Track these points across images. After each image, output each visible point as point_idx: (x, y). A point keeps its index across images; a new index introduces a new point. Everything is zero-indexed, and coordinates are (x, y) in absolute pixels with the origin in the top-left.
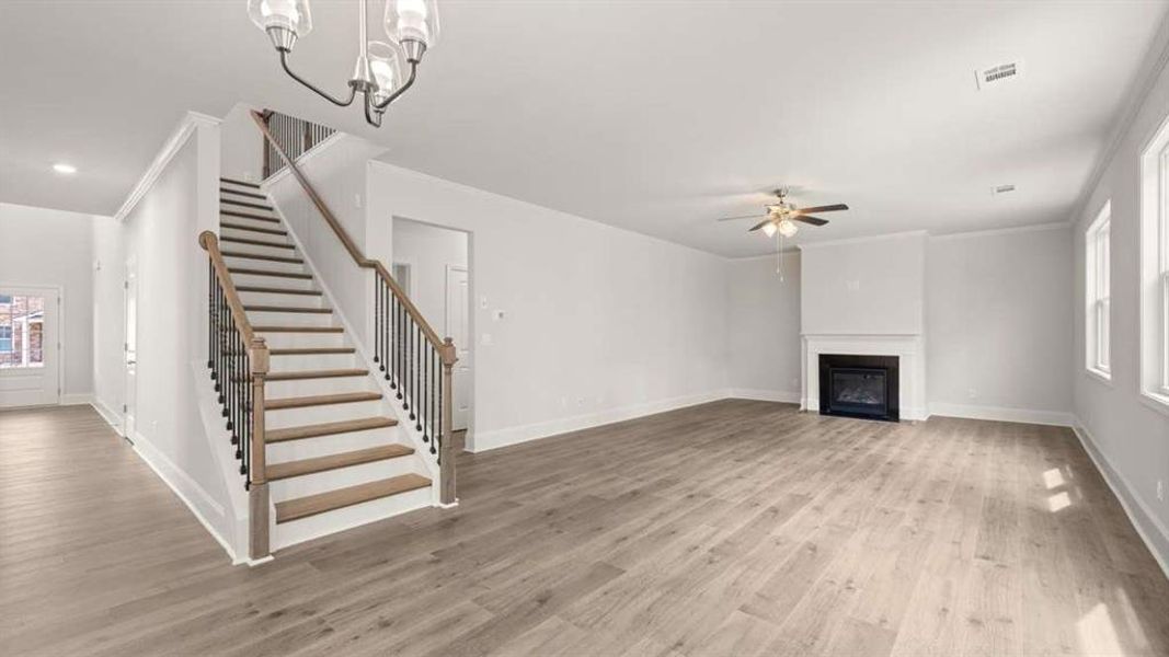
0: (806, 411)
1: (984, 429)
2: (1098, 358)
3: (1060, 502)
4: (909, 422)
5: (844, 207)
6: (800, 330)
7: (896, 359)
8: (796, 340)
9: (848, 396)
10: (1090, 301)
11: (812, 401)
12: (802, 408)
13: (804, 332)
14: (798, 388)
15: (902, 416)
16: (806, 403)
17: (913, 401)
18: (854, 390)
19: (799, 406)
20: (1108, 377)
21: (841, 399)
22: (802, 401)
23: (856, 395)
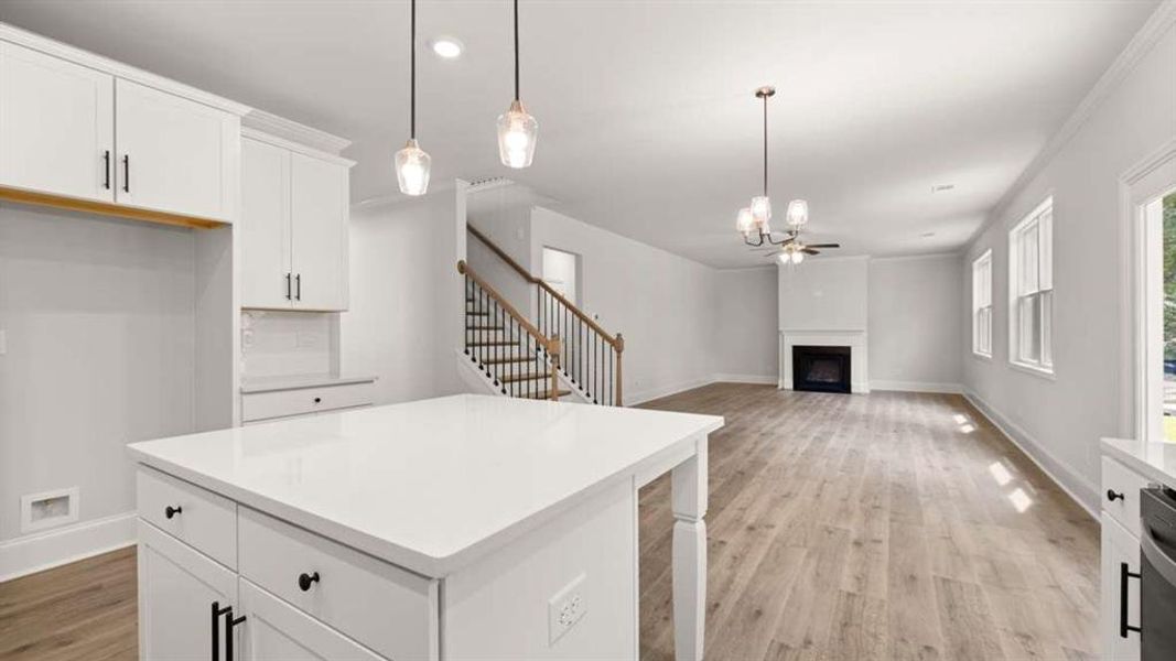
0: (783, 389)
1: (910, 396)
2: (982, 345)
3: (968, 429)
4: (859, 394)
5: (837, 246)
6: (777, 327)
7: (849, 349)
8: (776, 334)
9: (815, 377)
10: (975, 309)
11: (787, 381)
12: (780, 387)
13: (781, 329)
14: (776, 372)
15: (853, 390)
16: (783, 383)
17: (860, 379)
18: (817, 372)
19: (777, 386)
20: (990, 356)
21: (809, 379)
22: (780, 382)
23: (819, 375)
